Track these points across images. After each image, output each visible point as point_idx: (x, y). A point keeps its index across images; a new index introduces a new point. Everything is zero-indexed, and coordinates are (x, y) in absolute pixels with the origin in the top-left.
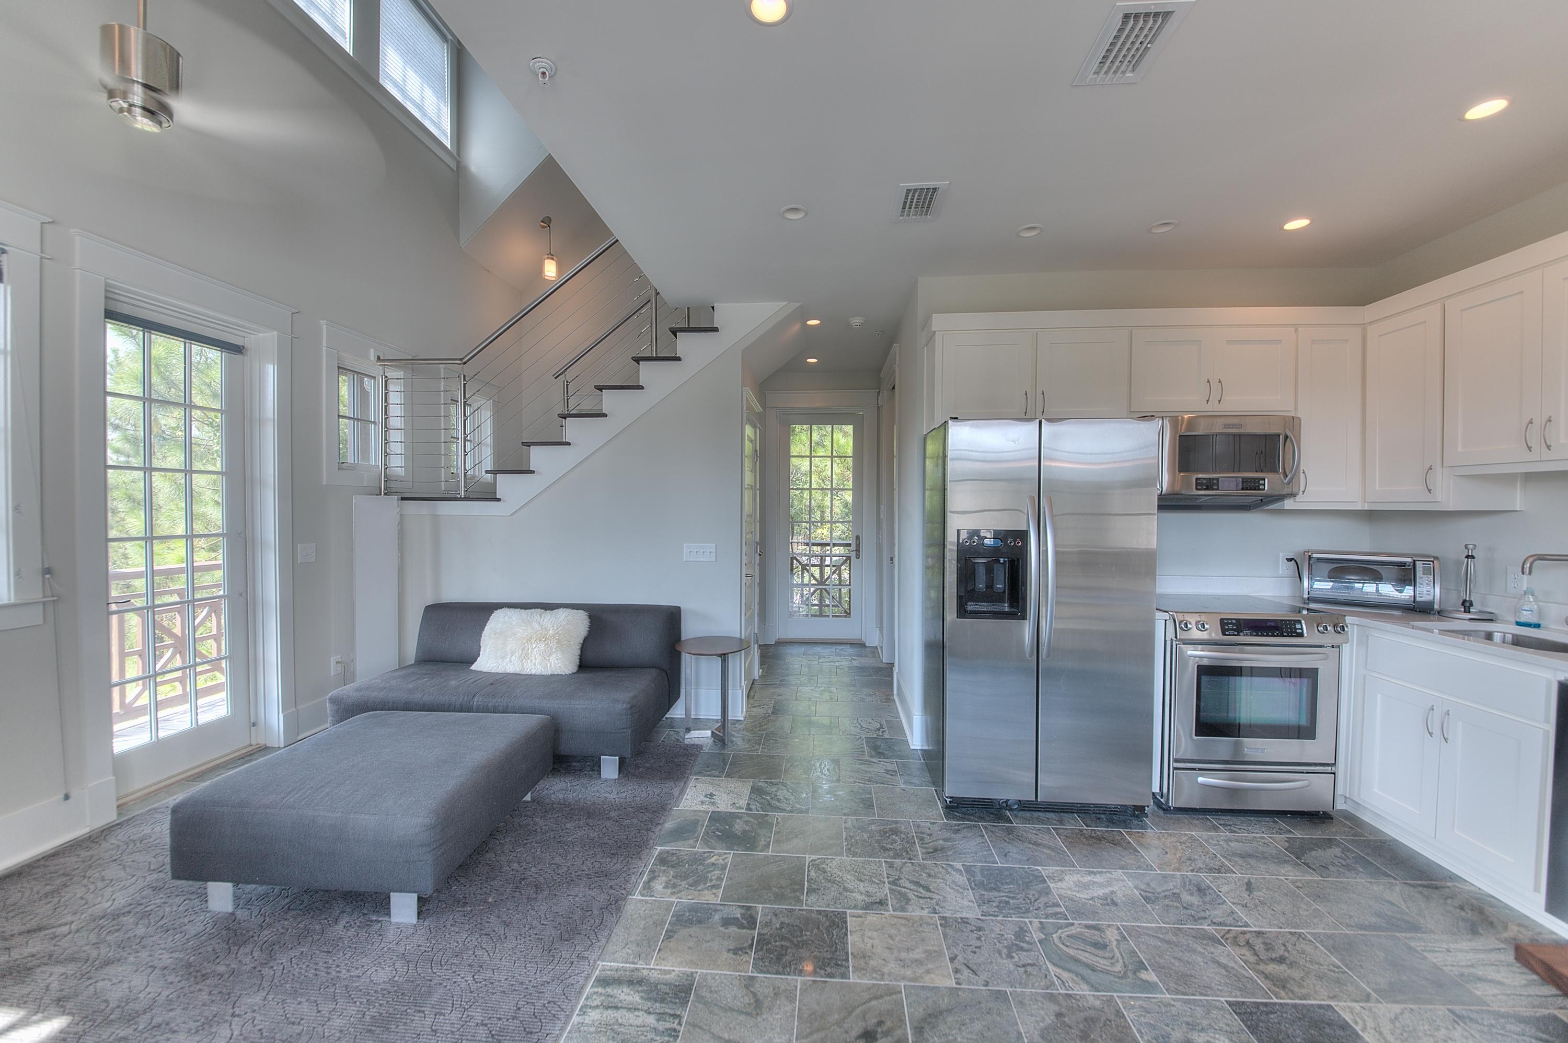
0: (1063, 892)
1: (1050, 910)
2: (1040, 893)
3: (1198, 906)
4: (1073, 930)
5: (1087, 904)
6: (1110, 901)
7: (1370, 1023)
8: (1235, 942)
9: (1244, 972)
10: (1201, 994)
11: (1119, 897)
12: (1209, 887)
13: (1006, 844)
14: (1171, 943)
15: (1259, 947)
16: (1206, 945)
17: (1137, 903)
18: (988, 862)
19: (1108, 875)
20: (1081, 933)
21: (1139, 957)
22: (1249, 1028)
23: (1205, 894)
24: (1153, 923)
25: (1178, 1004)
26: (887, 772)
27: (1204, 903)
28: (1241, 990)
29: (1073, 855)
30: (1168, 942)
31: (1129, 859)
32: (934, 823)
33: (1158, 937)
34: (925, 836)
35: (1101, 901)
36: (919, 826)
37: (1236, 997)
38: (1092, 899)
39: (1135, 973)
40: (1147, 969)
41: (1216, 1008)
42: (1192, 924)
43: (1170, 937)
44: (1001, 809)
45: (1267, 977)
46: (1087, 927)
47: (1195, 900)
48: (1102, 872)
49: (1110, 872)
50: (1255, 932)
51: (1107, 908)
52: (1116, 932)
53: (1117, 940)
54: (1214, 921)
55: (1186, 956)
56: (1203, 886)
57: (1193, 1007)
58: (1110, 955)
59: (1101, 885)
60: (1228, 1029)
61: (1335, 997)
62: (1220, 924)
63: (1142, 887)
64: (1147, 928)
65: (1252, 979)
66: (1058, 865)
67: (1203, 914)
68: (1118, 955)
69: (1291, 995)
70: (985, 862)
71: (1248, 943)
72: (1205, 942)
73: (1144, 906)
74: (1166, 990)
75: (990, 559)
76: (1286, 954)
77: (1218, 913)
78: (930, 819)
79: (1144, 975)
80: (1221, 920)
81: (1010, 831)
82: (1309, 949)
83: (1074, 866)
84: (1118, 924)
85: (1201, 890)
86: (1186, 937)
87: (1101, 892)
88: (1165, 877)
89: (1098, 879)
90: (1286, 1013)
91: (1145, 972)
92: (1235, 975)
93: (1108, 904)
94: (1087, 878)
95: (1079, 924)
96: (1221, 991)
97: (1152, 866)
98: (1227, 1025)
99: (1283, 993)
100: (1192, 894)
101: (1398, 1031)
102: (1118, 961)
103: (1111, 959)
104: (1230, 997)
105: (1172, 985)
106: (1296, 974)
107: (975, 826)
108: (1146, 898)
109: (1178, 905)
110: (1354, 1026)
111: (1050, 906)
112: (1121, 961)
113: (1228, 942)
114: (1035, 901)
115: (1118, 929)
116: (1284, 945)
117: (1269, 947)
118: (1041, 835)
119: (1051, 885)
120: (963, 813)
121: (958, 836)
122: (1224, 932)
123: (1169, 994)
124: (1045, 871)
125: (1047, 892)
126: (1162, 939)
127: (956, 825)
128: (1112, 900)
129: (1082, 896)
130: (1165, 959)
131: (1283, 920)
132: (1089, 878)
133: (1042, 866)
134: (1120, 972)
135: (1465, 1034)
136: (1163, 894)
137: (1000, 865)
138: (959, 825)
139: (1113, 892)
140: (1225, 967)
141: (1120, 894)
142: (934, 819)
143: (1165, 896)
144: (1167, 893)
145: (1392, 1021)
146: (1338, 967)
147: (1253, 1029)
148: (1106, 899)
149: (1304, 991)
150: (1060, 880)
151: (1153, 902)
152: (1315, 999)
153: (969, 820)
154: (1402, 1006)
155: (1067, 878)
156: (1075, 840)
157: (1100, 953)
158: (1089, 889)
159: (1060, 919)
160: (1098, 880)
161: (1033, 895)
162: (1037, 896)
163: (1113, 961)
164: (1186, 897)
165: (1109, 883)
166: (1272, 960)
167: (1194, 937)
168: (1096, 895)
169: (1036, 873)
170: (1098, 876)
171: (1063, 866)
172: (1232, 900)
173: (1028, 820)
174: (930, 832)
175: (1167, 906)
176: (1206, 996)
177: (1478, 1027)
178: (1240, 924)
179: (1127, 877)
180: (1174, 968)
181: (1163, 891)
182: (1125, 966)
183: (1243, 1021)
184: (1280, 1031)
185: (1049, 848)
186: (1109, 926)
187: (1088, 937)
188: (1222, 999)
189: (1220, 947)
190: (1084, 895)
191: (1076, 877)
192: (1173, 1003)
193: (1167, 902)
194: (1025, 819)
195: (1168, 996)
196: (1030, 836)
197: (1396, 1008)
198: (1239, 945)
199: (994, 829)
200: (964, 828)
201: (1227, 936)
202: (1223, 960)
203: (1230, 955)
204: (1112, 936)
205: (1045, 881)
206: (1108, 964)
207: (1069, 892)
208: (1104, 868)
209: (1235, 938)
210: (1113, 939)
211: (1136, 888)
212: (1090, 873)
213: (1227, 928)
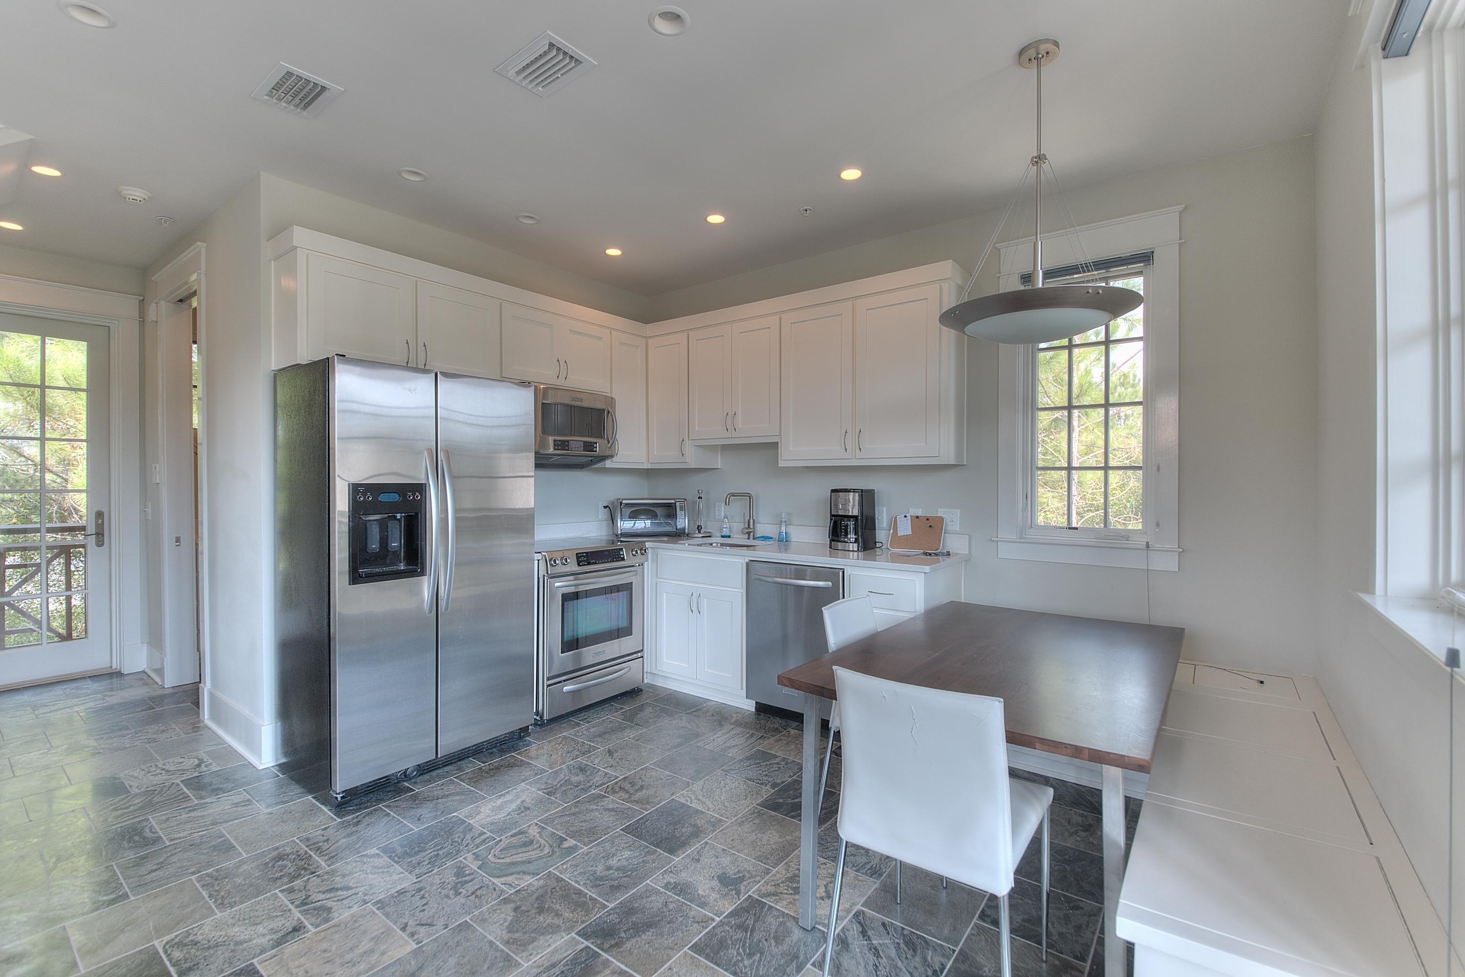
0: (483, 821)
1: (478, 841)
2: (464, 833)
3: (584, 781)
4: (503, 845)
5: (506, 820)
6: (524, 809)
7: (693, 797)
8: (614, 792)
9: (624, 807)
10: (605, 835)
11: (529, 802)
12: (587, 765)
13: (415, 810)
14: (576, 814)
15: (627, 786)
16: (597, 803)
17: (543, 800)
18: (404, 833)
19: (514, 791)
20: (510, 843)
21: (558, 835)
22: (637, 837)
23: (586, 771)
24: (559, 807)
25: (594, 849)
26: (237, 805)
27: (587, 777)
28: (626, 818)
29: (481, 791)
30: (574, 814)
31: (526, 773)
32: (326, 829)
33: (566, 815)
34: (320, 844)
35: (516, 813)
36: (308, 839)
37: (625, 824)
38: (509, 814)
39: (559, 847)
40: (566, 840)
41: (616, 837)
42: (584, 795)
43: (573, 810)
44: (398, 782)
45: (637, 802)
46: (512, 836)
47: (581, 778)
48: (509, 791)
49: (516, 789)
50: (623, 779)
51: (523, 814)
52: (536, 827)
53: (539, 833)
54: (597, 785)
55: (588, 816)
56: (583, 766)
57: (603, 845)
58: (538, 845)
59: (512, 801)
60: (627, 845)
61: (673, 793)
62: (601, 785)
63: (543, 788)
64: (556, 813)
65: (630, 808)
66: (471, 804)
67: (589, 784)
68: (543, 842)
69: (653, 805)
70: (401, 835)
71: (621, 788)
72: (596, 801)
73: (549, 799)
74: (584, 845)
75: (386, 516)
76: (643, 783)
77: (597, 779)
78: (320, 826)
79: (566, 845)
80: (601, 782)
81: (414, 798)
82: (654, 774)
83: (485, 798)
84: (535, 821)
85: (582, 769)
86: (584, 805)
87: (514, 806)
88: (556, 772)
89: (508, 797)
90: (654, 816)
91: (565, 842)
92: (620, 812)
93: (523, 812)
94: (499, 802)
95: (506, 837)
96: (616, 825)
97: (544, 769)
98: (626, 843)
99: (649, 807)
100: (577, 775)
101: (706, 794)
102: (544, 846)
103: (540, 847)
104: (622, 826)
105: (586, 839)
106: (652, 791)
107: (375, 810)
108: (549, 794)
109: (572, 787)
110: (686, 803)
111: (476, 838)
112: (547, 845)
113: (610, 793)
114: (462, 840)
115: (537, 824)
116: (640, 778)
117: (633, 784)
118: (446, 788)
119: (471, 822)
120: (356, 805)
121: (360, 827)
122: (605, 789)
123: (586, 846)
124: (461, 814)
125: (470, 828)
126: (569, 814)
127: (353, 818)
128: (525, 807)
129: (500, 816)
130: (576, 826)
131: (635, 764)
132: (501, 800)
133: (457, 811)
134: (549, 852)
135: (731, 778)
136: (559, 784)
137: (416, 830)
138: (357, 817)
139: (523, 802)
140: (613, 810)
141: (528, 800)
142: (324, 824)
143: (561, 785)
144: (562, 782)
145: (701, 790)
146: (670, 776)
147: (640, 837)
148: (520, 808)
149: (658, 799)
150: (477, 814)
151: (554, 793)
152: (665, 800)
153: (366, 808)
154: (704, 780)
155: (482, 809)
156: (476, 779)
157: (530, 848)
158: (503, 808)
159: (489, 842)
160: (508, 799)
161: (459, 837)
162: (462, 837)
163: (541, 848)
164: (575, 779)
165: (518, 796)
166: (637, 790)
167: (588, 802)
168: (511, 810)
169: (454, 819)
170: (507, 796)
171: (475, 803)
172: (603, 767)
173: (429, 781)
174: (325, 838)
175: (565, 791)
176: (608, 834)
177: (734, 772)
178: (612, 779)
179: (529, 786)
180: (583, 828)
181: (558, 783)
182: (551, 846)
183: (633, 836)
184: (654, 829)
185: (458, 794)
186: (529, 826)
187: (516, 843)
188: (618, 830)
189: (606, 799)
190: (501, 815)
191: (489, 806)
192: (590, 850)
193: (563, 788)
194: (425, 781)
195: (586, 848)
196: (435, 793)
197: (701, 782)
198: (616, 792)
199: (397, 804)
200: (364, 817)
201: (608, 790)
202: (611, 806)
203: (613, 801)
204: (533, 832)
205: (464, 822)
206: (538, 852)
207: (488, 819)
208: (509, 787)
209: (613, 788)
210: (535, 834)
211: (539, 790)
212: (500, 797)
213: (606, 785)
